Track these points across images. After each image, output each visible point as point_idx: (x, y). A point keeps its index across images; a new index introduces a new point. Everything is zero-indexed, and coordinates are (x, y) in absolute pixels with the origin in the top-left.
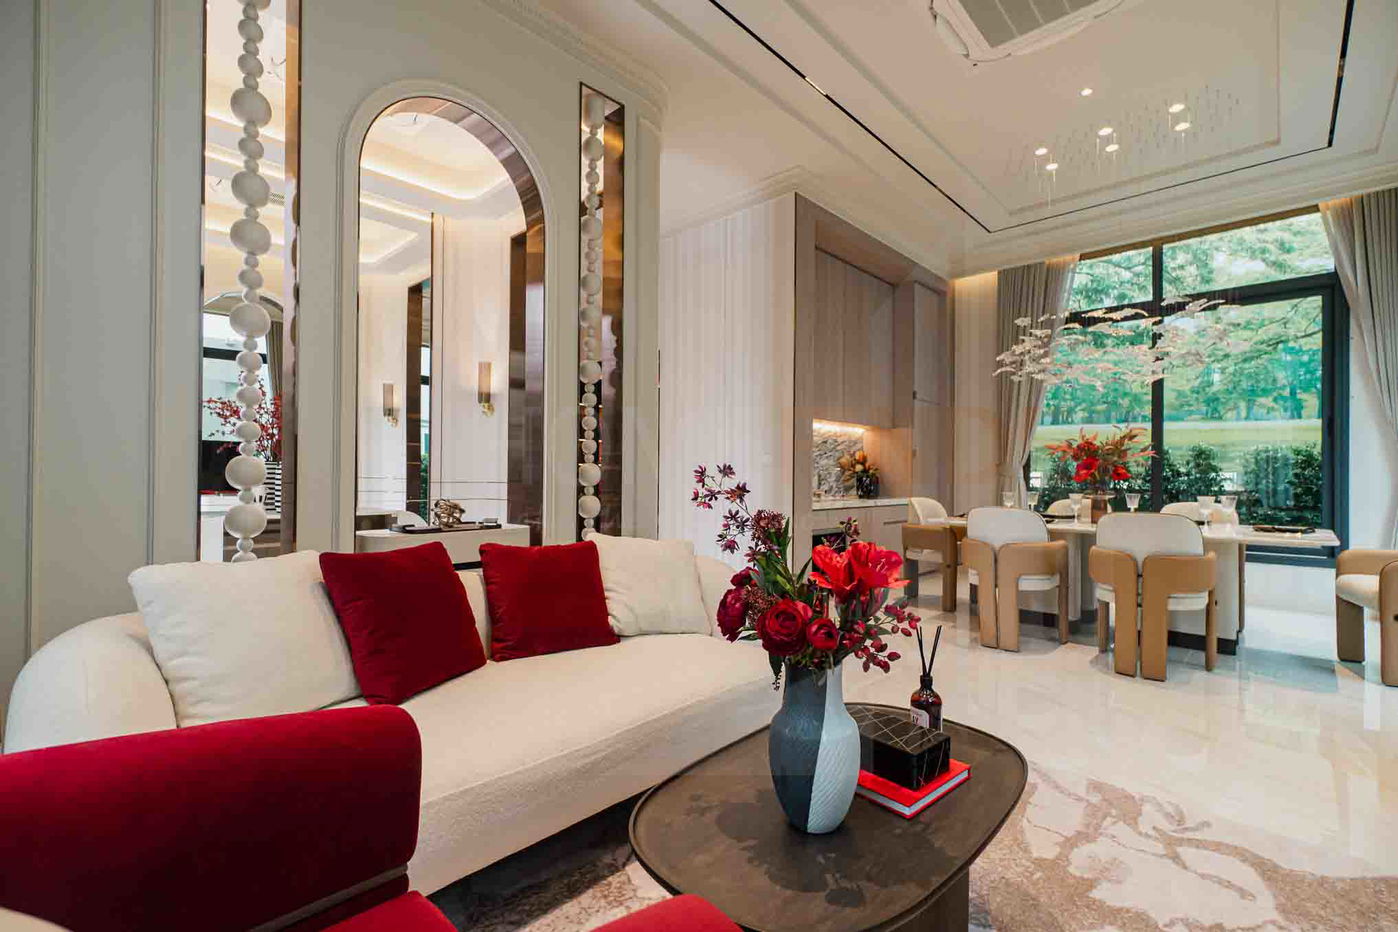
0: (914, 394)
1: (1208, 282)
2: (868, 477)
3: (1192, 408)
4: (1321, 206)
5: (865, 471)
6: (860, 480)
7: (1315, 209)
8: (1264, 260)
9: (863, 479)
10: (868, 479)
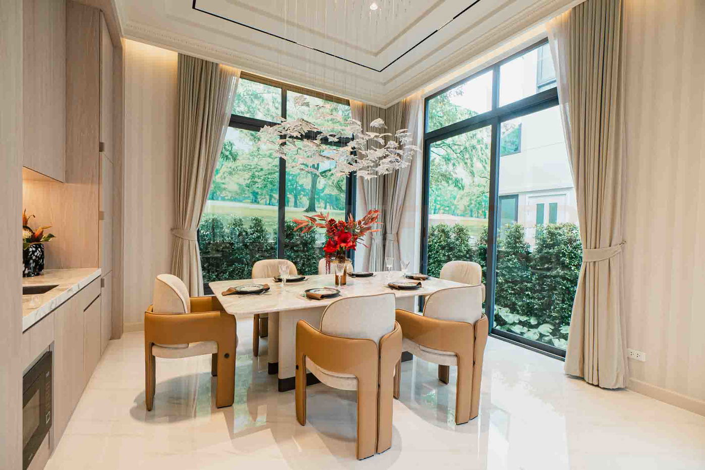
0: (101, 146)
4: (351, 102)
5: (34, 238)
7: (348, 103)
9: (31, 250)
10: (39, 249)
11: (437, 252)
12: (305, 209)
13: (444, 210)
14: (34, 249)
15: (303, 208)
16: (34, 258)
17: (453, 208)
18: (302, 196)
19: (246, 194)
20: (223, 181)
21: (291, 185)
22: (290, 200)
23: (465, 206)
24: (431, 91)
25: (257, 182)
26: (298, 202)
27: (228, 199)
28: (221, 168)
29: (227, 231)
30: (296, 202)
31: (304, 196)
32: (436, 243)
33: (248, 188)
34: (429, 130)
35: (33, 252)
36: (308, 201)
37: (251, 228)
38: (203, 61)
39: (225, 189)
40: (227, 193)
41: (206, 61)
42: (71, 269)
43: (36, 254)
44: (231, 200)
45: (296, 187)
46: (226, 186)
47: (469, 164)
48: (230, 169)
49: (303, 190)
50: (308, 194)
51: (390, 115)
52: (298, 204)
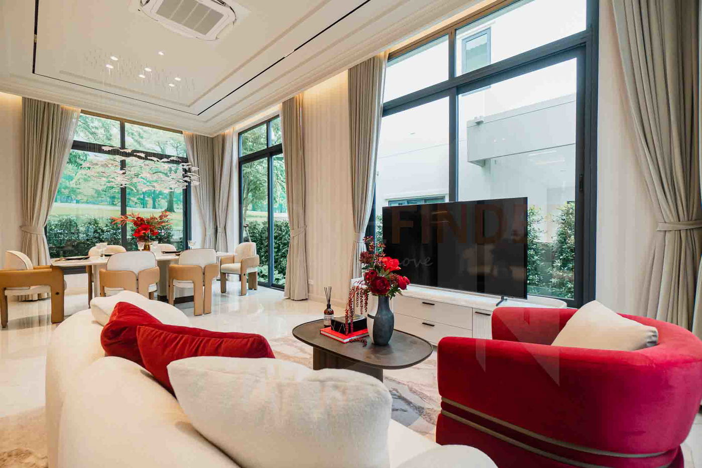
1: (109, 140)
3: (103, 199)
4: (183, 132)
7: (181, 133)
8: (132, 138)
12: (164, 210)
15: (161, 208)
18: (159, 199)
19: (102, 198)
20: (78, 186)
22: (148, 202)
24: (242, 128)
25: (114, 187)
26: (156, 204)
27: (83, 202)
28: (76, 175)
29: (82, 229)
30: (154, 205)
31: (162, 198)
33: (104, 193)
34: (241, 155)
36: (166, 204)
37: (107, 226)
38: (45, 102)
39: (80, 193)
40: (83, 196)
41: (48, 103)
44: (87, 202)
45: (154, 191)
46: (80, 191)
48: (85, 177)
49: (162, 194)
50: (166, 197)
51: (216, 142)
52: (157, 206)
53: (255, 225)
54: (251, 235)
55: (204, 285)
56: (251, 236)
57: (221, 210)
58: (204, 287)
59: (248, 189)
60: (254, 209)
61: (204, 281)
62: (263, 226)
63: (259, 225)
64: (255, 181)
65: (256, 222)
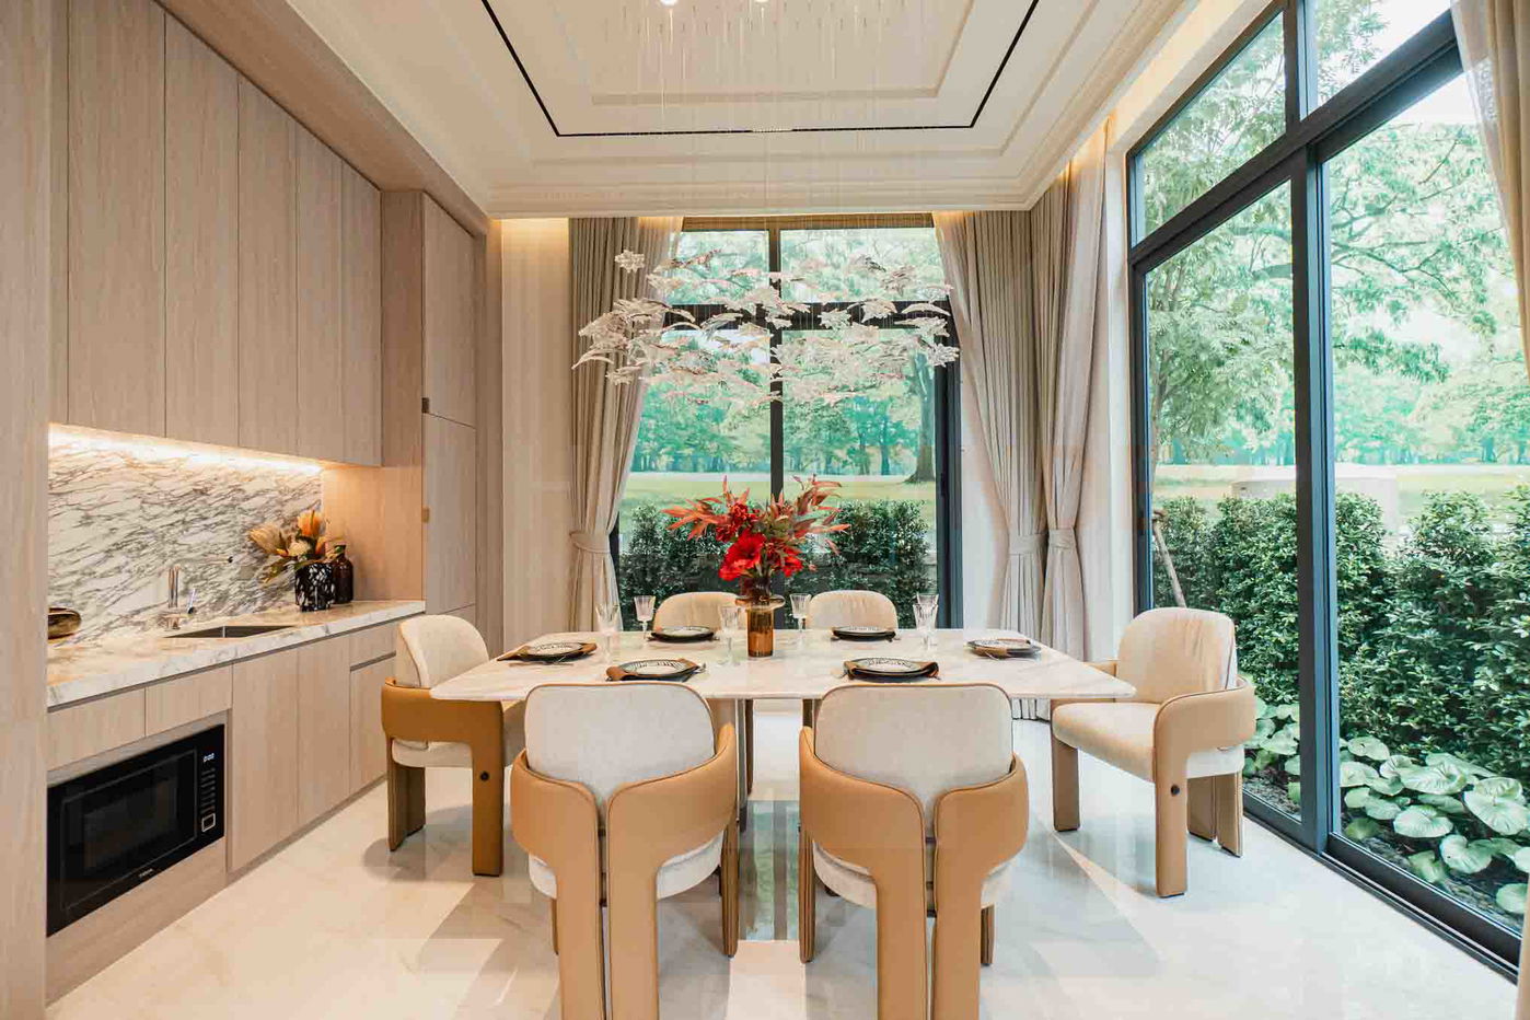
0: (425, 403)
2: (320, 566)
4: (934, 218)
5: (315, 554)
6: (302, 574)
7: (926, 221)
9: (311, 571)
10: (323, 571)
11: (1270, 578)
12: (907, 477)
13: (1361, 449)
14: (315, 570)
15: (903, 473)
16: (315, 583)
17: (1400, 439)
18: (900, 446)
21: (874, 425)
22: (871, 459)
23: (1456, 429)
25: (799, 428)
26: (890, 461)
30: (885, 464)
31: (905, 446)
32: (1264, 550)
34: (1141, 236)
35: (315, 574)
36: (915, 459)
38: (608, 219)
41: (614, 219)
42: (392, 602)
43: (318, 577)
45: (885, 429)
47: (1464, 297)
49: (902, 433)
50: (913, 442)
51: (1039, 223)
52: (891, 466)
53: (1188, 514)
54: (1171, 547)
55: (932, 912)
56: (1171, 552)
57: (1058, 461)
58: (931, 921)
59: (1162, 387)
60: (1178, 460)
61: (931, 885)
62: (1221, 517)
63: (1203, 511)
64: (1191, 352)
65: (1192, 502)
